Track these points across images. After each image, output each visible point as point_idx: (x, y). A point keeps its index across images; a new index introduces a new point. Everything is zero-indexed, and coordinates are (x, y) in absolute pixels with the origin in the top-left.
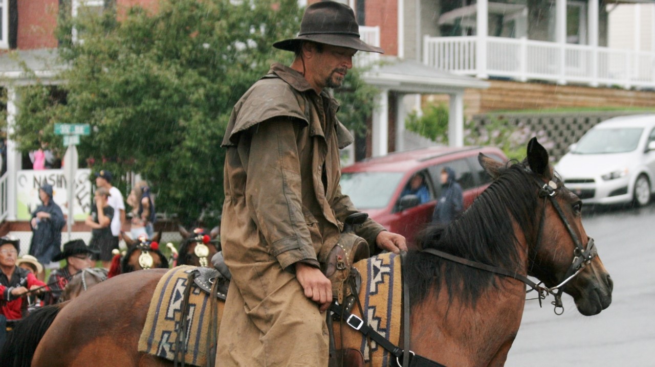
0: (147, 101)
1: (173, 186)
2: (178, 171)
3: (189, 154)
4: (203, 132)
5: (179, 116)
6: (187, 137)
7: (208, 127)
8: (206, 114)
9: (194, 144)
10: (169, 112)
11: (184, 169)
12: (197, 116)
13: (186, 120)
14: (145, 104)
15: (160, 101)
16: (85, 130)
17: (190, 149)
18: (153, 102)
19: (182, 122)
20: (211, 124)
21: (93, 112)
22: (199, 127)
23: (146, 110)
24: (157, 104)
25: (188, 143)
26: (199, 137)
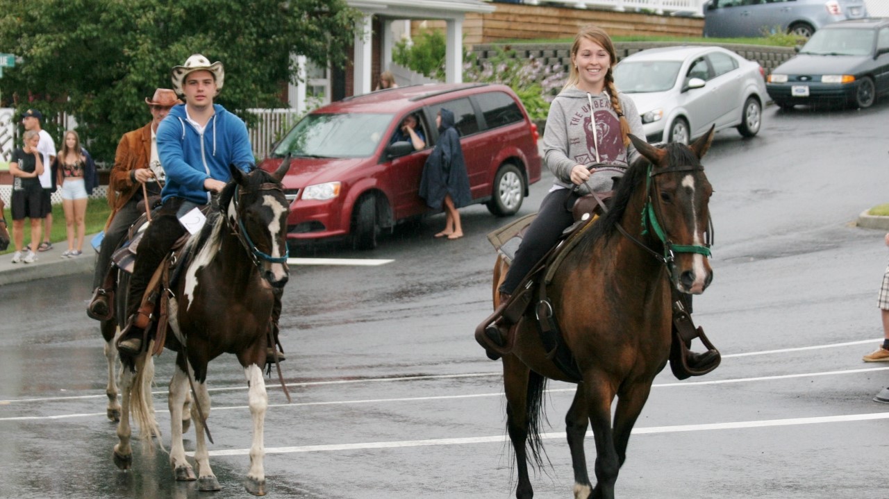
0: (84, 27)
1: (114, 129)
2: (122, 111)
3: (134, 90)
4: (152, 65)
5: (122, 45)
6: (132, 70)
7: (158, 58)
8: (154, 42)
9: (141, 79)
10: (111, 40)
11: (129, 108)
12: (146, 45)
13: (132, 49)
14: (82, 30)
15: (99, 26)
16: (8, 62)
17: (136, 84)
18: (91, 26)
19: (127, 52)
20: (162, 54)
21: (19, 40)
22: (147, 58)
23: (83, 37)
24: (97, 30)
25: (134, 77)
26: (147, 70)
